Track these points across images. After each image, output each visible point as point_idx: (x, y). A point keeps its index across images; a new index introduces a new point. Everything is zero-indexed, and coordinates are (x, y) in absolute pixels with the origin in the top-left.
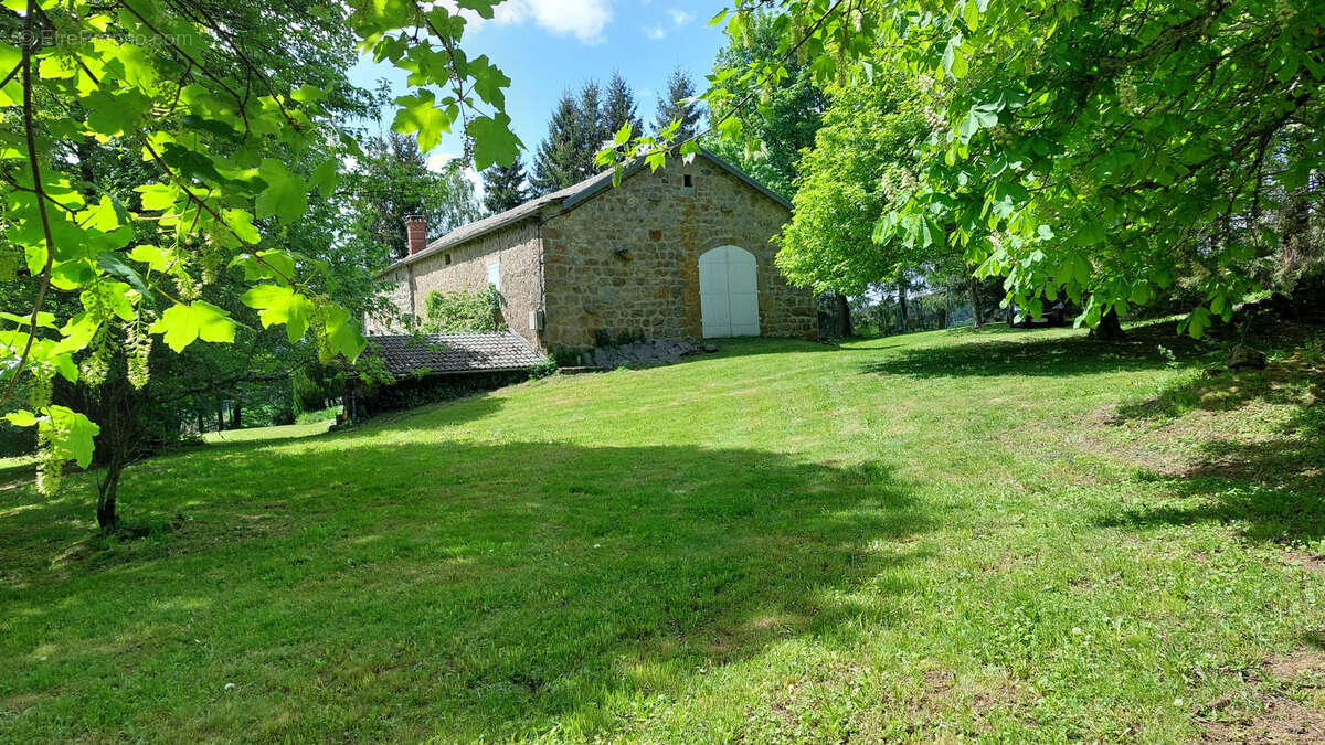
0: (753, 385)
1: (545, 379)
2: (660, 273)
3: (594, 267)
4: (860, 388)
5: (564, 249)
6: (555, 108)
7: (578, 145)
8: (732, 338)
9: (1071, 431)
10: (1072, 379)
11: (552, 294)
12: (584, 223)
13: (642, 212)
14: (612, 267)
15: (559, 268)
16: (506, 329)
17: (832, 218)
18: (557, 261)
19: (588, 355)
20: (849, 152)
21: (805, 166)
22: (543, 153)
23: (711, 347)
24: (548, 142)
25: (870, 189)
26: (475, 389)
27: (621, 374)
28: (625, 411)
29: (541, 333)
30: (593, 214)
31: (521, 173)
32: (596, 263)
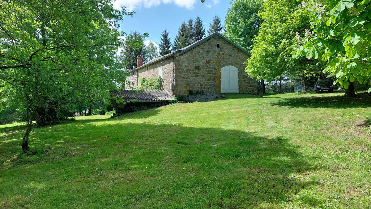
0: (237, 108)
1: (174, 104)
2: (209, 73)
3: (189, 71)
4: (272, 110)
5: (181, 66)
6: (180, 26)
7: (186, 37)
8: (230, 93)
9: (349, 128)
10: (343, 110)
11: (177, 79)
12: (187, 58)
13: (204, 55)
14: (195, 71)
15: (179, 71)
16: (163, 89)
17: (264, 57)
18: (178, 69)
19: (187, 97)
20: (270, 36)
21: (255, 41)
22: (177, 39)
23: (223, 96)
24: (178, 36)
25: (276, 48)
26: (153, 107)
27: (196, 104)
28: (197, 115)
29: (173, 91)
30: (190, 55)
31: (170, 45)
32: (190, 70)
